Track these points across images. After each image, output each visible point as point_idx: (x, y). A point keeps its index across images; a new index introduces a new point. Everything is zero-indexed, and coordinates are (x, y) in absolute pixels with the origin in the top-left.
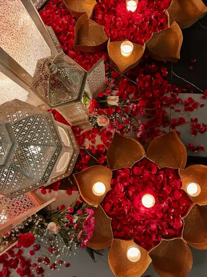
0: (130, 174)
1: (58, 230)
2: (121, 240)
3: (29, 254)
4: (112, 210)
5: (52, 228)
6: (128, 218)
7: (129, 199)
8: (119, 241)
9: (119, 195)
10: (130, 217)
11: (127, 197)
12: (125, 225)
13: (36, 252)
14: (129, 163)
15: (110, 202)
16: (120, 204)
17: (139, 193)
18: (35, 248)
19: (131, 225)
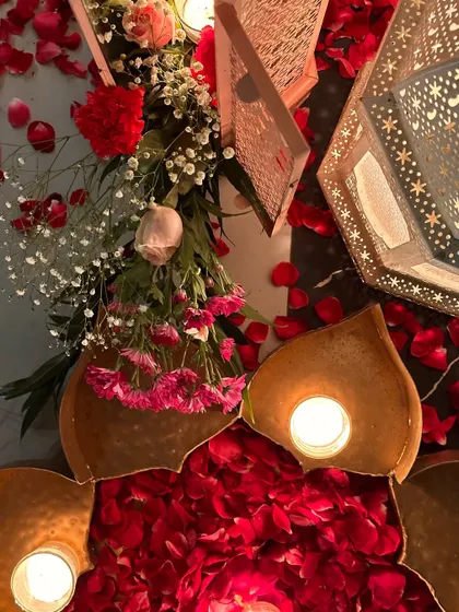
0: (374, 556)
1: (155, 257)
2: (88, 515)
3: (15, 102)
4: (212, 467)
5: (161, 228)
6: (178, 543)
7: (262, 552)
8: (85, 508)
9: (281, 506)
10: (187, 551)
11: (272, 543)
12: (147, 528)
13: (24, 131)
14: (426, 555)
15: (244, 461)
16: (240, 506)
17: (290, 594)
18: (40, 128)
19: (151, 555)
